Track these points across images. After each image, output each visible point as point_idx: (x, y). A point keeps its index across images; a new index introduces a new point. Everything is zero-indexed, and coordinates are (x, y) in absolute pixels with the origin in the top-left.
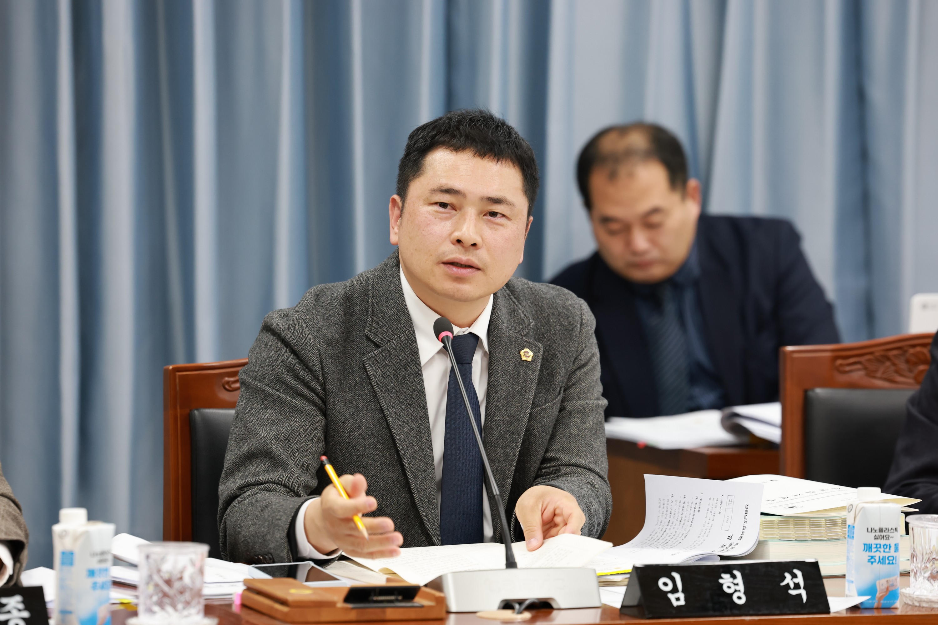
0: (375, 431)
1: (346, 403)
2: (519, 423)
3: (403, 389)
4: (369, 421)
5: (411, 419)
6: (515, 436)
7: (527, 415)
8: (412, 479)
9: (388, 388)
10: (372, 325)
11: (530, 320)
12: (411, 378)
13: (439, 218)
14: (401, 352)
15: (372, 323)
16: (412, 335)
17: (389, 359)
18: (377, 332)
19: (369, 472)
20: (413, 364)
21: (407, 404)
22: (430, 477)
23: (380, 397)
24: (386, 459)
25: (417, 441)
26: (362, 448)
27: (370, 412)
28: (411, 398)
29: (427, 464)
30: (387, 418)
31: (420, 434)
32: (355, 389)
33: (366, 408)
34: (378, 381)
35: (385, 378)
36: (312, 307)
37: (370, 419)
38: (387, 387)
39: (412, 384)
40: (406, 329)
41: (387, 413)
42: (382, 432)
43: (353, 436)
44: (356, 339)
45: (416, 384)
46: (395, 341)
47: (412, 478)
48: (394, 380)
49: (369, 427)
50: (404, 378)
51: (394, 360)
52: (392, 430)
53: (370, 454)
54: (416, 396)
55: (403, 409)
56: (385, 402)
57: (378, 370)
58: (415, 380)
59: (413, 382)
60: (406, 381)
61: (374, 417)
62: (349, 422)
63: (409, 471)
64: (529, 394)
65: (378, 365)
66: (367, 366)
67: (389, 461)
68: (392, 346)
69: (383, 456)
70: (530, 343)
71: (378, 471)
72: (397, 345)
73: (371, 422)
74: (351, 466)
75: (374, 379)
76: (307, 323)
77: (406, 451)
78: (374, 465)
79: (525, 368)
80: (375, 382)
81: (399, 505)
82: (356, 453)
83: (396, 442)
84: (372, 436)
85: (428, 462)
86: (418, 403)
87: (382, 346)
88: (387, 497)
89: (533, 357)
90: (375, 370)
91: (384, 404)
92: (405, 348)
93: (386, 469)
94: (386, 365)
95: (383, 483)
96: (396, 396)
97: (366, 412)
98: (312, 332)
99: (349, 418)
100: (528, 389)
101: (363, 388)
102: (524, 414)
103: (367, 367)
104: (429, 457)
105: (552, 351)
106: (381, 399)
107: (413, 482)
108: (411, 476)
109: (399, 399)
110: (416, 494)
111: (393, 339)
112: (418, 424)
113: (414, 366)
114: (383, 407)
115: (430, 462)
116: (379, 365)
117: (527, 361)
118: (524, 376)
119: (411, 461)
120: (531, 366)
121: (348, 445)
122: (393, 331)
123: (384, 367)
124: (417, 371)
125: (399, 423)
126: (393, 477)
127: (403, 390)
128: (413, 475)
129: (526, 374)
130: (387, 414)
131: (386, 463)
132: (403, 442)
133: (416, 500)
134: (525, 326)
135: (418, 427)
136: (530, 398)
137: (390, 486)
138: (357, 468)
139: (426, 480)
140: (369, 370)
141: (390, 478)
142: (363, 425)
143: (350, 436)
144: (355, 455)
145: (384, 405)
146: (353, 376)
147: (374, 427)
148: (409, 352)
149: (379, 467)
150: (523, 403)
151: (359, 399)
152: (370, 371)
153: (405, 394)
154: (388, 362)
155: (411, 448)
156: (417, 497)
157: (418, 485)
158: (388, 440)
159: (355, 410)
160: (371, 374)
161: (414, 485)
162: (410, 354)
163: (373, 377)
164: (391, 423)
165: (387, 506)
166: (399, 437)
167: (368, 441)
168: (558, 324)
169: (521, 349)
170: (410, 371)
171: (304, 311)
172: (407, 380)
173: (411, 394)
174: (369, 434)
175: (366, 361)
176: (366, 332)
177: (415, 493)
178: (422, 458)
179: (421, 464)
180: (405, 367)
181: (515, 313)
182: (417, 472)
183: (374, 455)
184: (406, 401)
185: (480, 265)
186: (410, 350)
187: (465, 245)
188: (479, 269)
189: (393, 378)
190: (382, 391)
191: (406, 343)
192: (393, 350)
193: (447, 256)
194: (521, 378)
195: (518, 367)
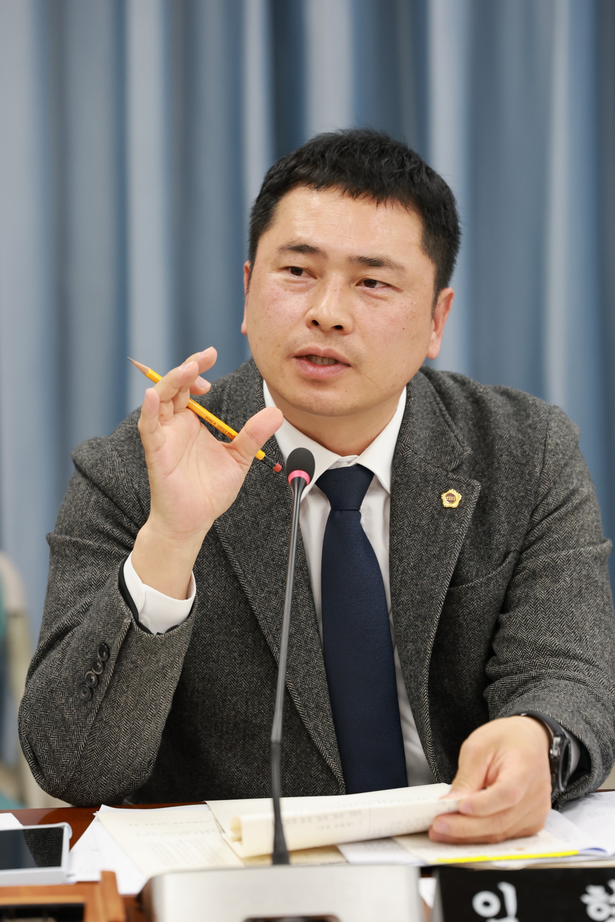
0: (228, 608)
4: (219, 594)
5: (282, 587)
9: (244, 544)
11: (464, 447)
12: (279, 526)
13: (290, 290)
14: (263, 488)
20: (281, 504)
21: (274, 565)
23: (232, 558)
24: (248, 647)
26: (209, 634)
27: (219, 581)
28: (280, 555)
29: (310, 652)
30: (244, 589)
33: (213, 575)
34: (228, 535)
35: (239, 529)
37: (219, 591)
38: (242, 542)
39: (281, 535)
41: (242, 582)
42: (239, 608)
48: (253, 531)
49: (218, 603)
50: (268, 528)
52: (253, 607)
56: (240, 564)
57: (229, 519)
58: (284, 529)
59: (282, 532)
60: (271, 530)
61: (225, 588)
67: (253, 649)
70: (458, 481)
74: (195, 662)
75: (221, 532)
76: (124, 456)
77: (275, 636)
78: (229, 656)
79: (449, 519)
80: (223, 537)
82: (200, 642)
83: (260, 624)
84: (224, 616)
85: (312, 648)
88: (254, 703)
89: (461, 500)
90: (223, 519)
91: (237, 568)
92: (268, 483)
93: (248, 662)
96: (257, 554)
100: (449, 550)
104: (313, 642)
106: (233, 562)
107: (290, 681)
109: (262, 558)
113: (282, 507)
114: (237, 572)
115: (315, 649)
117: (452, 508)
118: (445, 531)
120: (457, 515)
123: (238, 513)
124: (287, 515)
125: (263, 595)
126: (260, 673)
127: (267, 545)
128: (290, 671)
129: (448, 527)
130: (243, 583)
131: (249, 654)
134: (455, 457)
137: (256, 686)
138: (204, 663)
141: (256, 674)
142: (208, 601)
144: (200, 644)
147: (226, 603)
153: (271, 550)
157: (299, 685)
158: (249, 620)
161: (291, 685)
162: (275, 490)
163: (220, 529)
164: (249, 595)
165: (255, 715)
166: (263, 615)
167: (217, 623)
170: (277, 515)
172: (274, 529)
173: (280, 550)
174: (218, 614)
178: (302, 644)
180: (269, 510)
181: (444, 437)
182: (295, 664)
184: (273, 561)
185: (348, 358)
186: (275, 484)
187: (323, 328)
188: (348, 365)
189: (252, 528)
190: (234, 549)
191: (268, 475)
192: (250, 488)
193: (299, 345)
194: (440, 534)
195: (436, 519)
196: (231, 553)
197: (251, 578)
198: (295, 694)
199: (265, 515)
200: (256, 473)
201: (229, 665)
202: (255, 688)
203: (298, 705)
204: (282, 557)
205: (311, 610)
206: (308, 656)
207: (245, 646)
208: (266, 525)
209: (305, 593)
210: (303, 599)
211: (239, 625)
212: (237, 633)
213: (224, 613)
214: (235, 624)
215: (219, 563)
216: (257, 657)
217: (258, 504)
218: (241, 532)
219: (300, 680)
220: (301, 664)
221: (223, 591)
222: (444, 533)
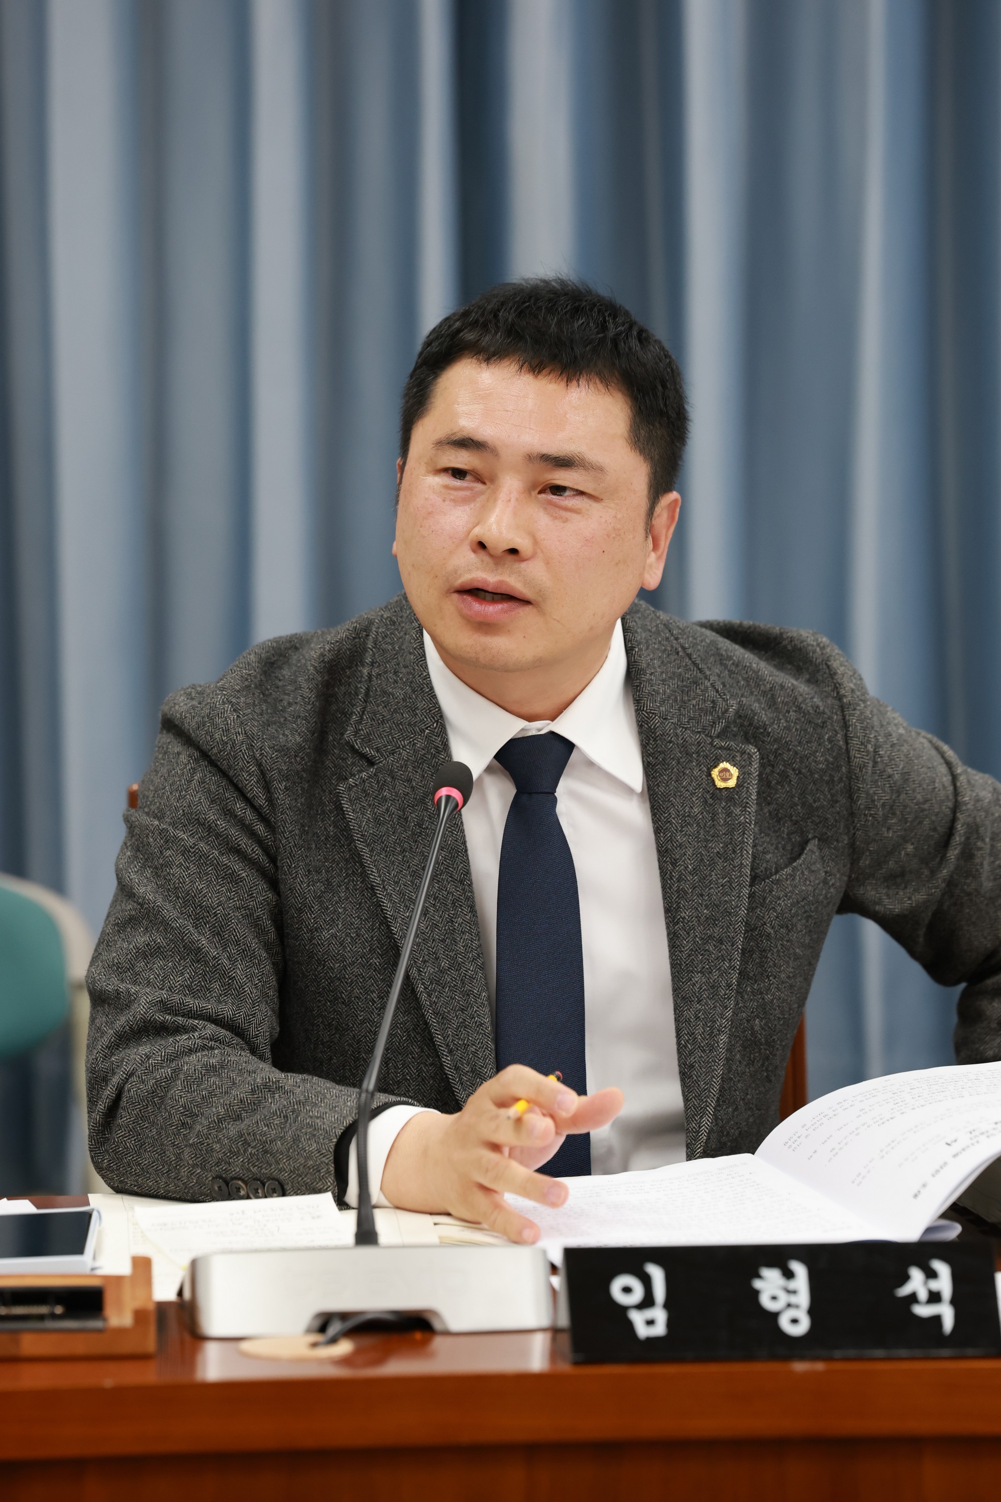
0: (365, 930)
2: (731, 920)
3: (417, 846)
5: (434, 905)
6: (726, 946)
7: (745, 902)
8: (435, 1026)
9: (385, 845)
10: (361, 722)
11: (727, 700)
13: (451, 500)
14: (416, 771)
15: (362, 717)
16: (436, 736)
17: (390, 786)
18: (369, 734)
19: (355, 1014)
22: (476, 1022)
23: (368, 862)
25: (445, 950)
29: (470, 995)
30: (382, 904)
31: (453, 934)
32: (325, 848)
33: (345, 886)
34: (365, 831)
35: (380, 825)
36: (255, 684)
37: (353, 908)
38: (383, 843)
40: (425, 725)
41: (380, 894)
42: (380, 931)
44: (333, 750)
46: (405, 751)
47: (435, 1024)
48: (400, 829)
49: (351, 923)
50: (420, 825)
51: (401, 788)
52: (392, 928)
53: (356, 976)
54: (445, 858)
56: (379, 871)
57: (367, 810)
60: (424, 829)
61: (360, 903)
63: (429, 1009)
64: (742, 856)
65: (367, 800)
66: (344, 804)
68: (398, 762)
70: (729, 749)
71: (373, 1010)
72: (408, 758)
73: (356, 913)
75: (356, 828)
77: (421, 969)
79: (727, 804)
80: (357, 834)
81: (423, 1079)
82: (325, 973)
84: (359, 940)
85: (471, 991)
86: (449, 873)
87: (379, 763)
88: (397, 1064)
89: (738, 777)
90: (360, 810)
91: (375, 876)
92: (423, 765)
94: (385, 799)
96: (403, 859)
97: (345, 895)
98: (248, 729)
100: (738, 846)
101: (341, 848)
102: (738, 901)
103: (345, 806)
105: (781, 767)
106: (370, 868)
108: (435, 1021)
109: (409, 865)
110: (446, 1055)
111: (401, 746)
112: (448, 915)
114: (374, 882)
116: (370, 801)
117: (728, 788)
118: (726, 821)
119: (434, 990)
120: (737, 797)
122: (401, 730)
123: (380, 804)
126: (406, 1024)
127: (417, 848)
128: (439, 1018)
129: (729, 814)
130: (381, 896)
134: (718, 716)
135: (449, 922)
136: (745, 864)
138: (331, 1004)
139: (466, 1027)
140: (347, 811)
145: (375, 878)
146: (323, 820)
147: (361, 923)
149: (375, 1002)
150: (733, 877)
151: (332, 869)
152: (349, 812)
153: (422, 856)
154: (389, 793)
155: (434, 963)
156: (447, 1061)
158: (393, 949)
159: (323, 889)
160: (351, 819)
164: (388, 913)
168: (794, 709)
169: (711, 766)
171: (238, 687)
172: (427, 828)
174: (351, 937)
175: (343, 794)
176: (348, 736)
177: (443, 1054)
178: (457, 983)
179: (456, 995)
181: (698, 687)
182: (446, 1011)
183: (365, 979)
185: (528, 593)
186: (433, 767)
187: (492, 553)
188: (527, 602)
189: (397, 824)
190: (372, 851)
191: (425, 754)
192: (399, 770)
193: (461, 576)
194: (721, 826)
195: (711, 805)
196: (367, 856)
197: (392, 890)
198: (445, 1051)
199: (416, 808)
200: (408, 751)
202: (399, 1044)
205: (472, 938)
206: (465, 1000)
208: (417, 822)
209: (466, 915)
210: (462, 923)
211: (380, 955)
212: (377, 966)
213: (359, 937)
214: (375, 952)
215: (353, 871)
216: (402, 1000)
217: (408, 793)
218: (383, 829)
219: (452, 1033)
220: (454, 1010)
221: (358, 909)
222: (726, 823)
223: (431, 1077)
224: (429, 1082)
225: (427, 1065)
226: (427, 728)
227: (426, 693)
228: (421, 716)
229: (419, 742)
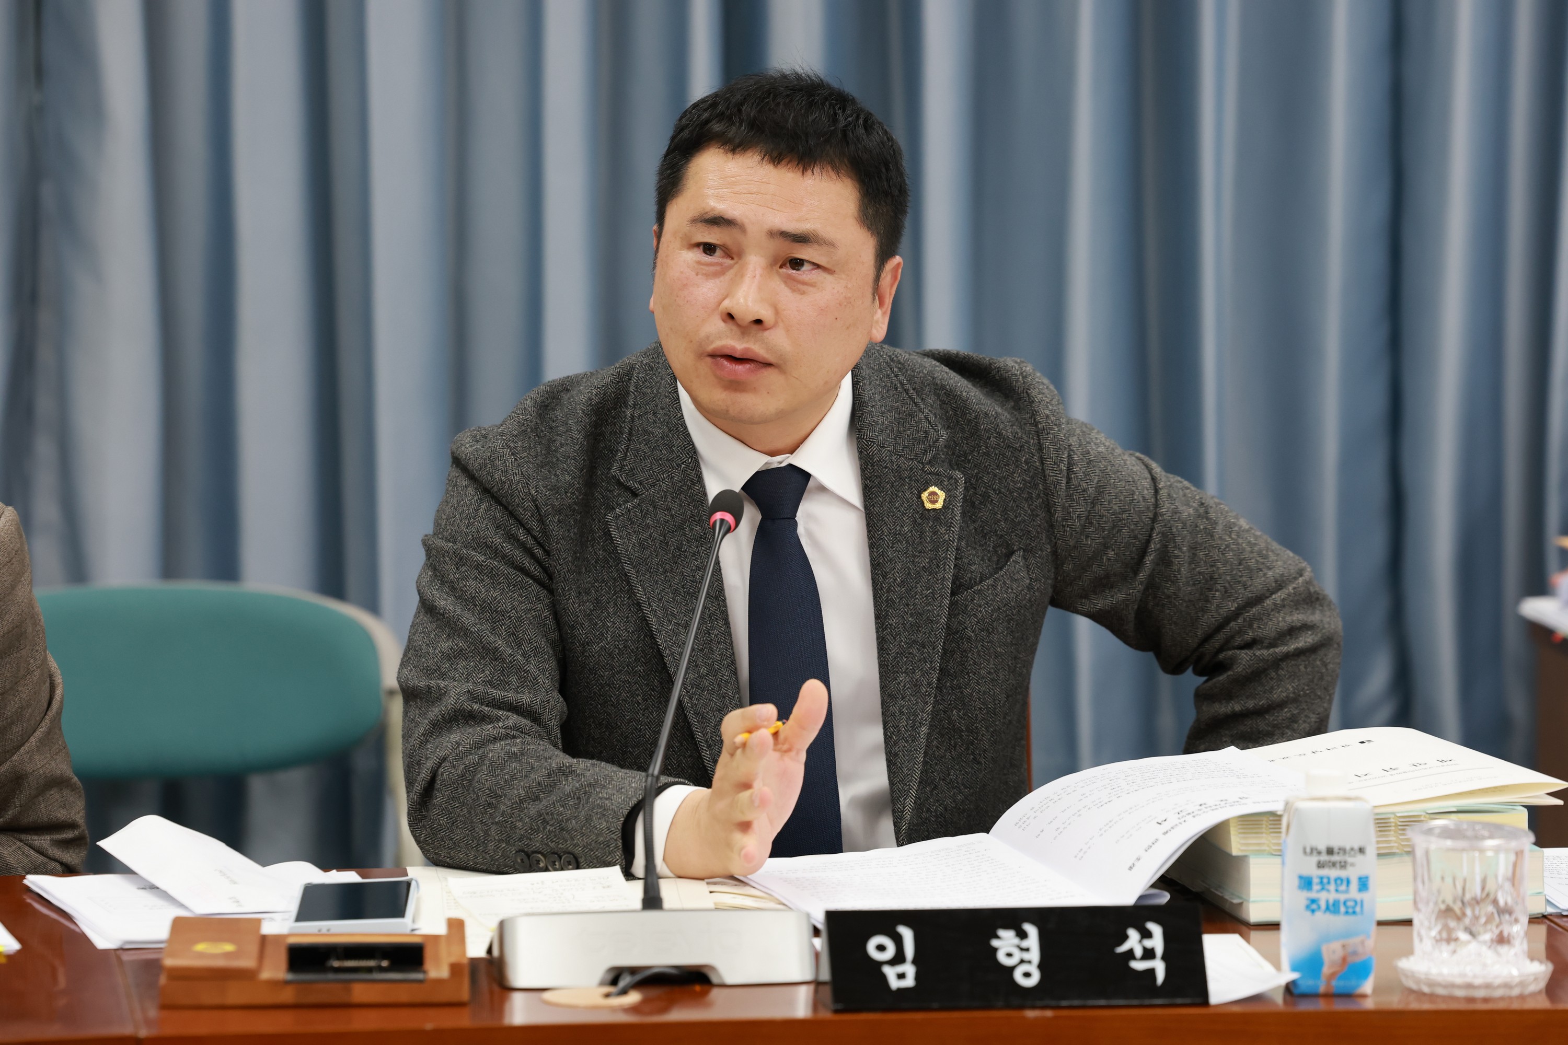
0: (631, 642)
1: (580, 593)
2: (932, 626)
3: (677, 567)
4: (620, 624)
6: (927, 650)
7: (945, 611)
8: (696, 725)
9: (649, 567)
10: (625, 458)
11: (938, 430)
12: (691, 547)
13: (703, 275)
14: (675, 501)
15: (626, 454)
16: (691, 470)
17: (652, 515)
18: (633, 469)
19: (622, 714)
20: (695, 521)
21: (685, 592)
23: (635, 582)
24: (653, 690)
25: (703, 658)
26: (608, 672)
27: (620, 610)
28: (692, 581)
29: (724, 697)
30: (648, 619)
31: (711, 644)
32: (595, 570)
33: (614, 602)
34: (632, 555)
35: (644, 549)
36: (531, 428)
37: (621, 621)
38: (647, 565)
39: (694, 558)
40: (681, 460)
41: (646, 610)
42: (644, 642)
43: (591, 652)
44: (601, 483)
45: (701, 556)
46: (664, 483)
47: (696, 723)
48: (661, 553)
49: (619, 635)
50: (679, 548)
51: (662, 516)
52: (658, 640)
55: (677, 602)
56: (644, 590)
57: (633, 536)
58: (698, 550)
59: (695, 555)
60: (683, 552)
61: (627, 617)
62: (582, 627)
63: (691, 710)
64: (944, 570)
65: (632, 527)
66: (612, 531)
67: (660, 693)
68: (658, 494)
69: (647, 685)
70: (938, 475)
71: (639, 710)
72: (667, 490)
73: (624, 626)
74: (590, 704)
75: (623, 552)
76: (517, 453)
78: (631, 701)
79: (934, 523)
80: (625, 557)
81: (682, 770)
82: (596, 681)
83: (665, 661)
84: (626, 651)
85: (726, 693)
87: (642, 494)
89: (945, 499)
90: (626, 536)
91: (641, 594)
92: (680, 495)
93: (653, 708)
94: (648, 526)
95: (649, 732)
96: (665, 579)
97: (613, 610)
98: (524, 470)
99: (584, 620)
100: (941, 561)
101: (610, 568)
102: (939, 610)
103: (613, 533)
104: (728, 686)
105: (982, 488)
106: (636, 587)
107: (699, 730)
108: (695, 720)
109: (671, 584)
110: (705, 750)
111: (661, 480)
112: (706, 628)
113: (697, 525)
114: (640, 599)
115: (730, 694)
116: (635, 528)
117: (936, 509)
118: (932, 538)
119: (695, 694)
120: (943, 518)
121: (582, 667)
122: (661, 465)
123: (644, 531)
124: (702, 534)
125: (670, 627)
127: (677, 569)
128: (699, 718)
129: (935, 533)
130: (647, 612)
131: (654, 697)
132: (677, 660)
133: (705, 760)
134: (930, 444)
135: (706, 634)
136: (947, 577)
138: (601, 707)
140: (615, 537)
142: (607, 632)
143: (585, 651)
144: (596, 684)
145: (641, 596)
146: (593, 546)
147: (629, 635)
148: (688, 501)
149: (640, 704)
150: (936, 588)
151: (601, 588)
152: (617, 538)
153: (682, 575)
154: (651, 521)
155: (694, 670)
156: (706, 755)
157: (709, 734)
159: (594, 606)
160: (619, 544)
161: (700, 736)
162: (689, 505)
163: (622, 548)
164: (654, 627)
166: (670, 651)
167: (618, 659)
168: (994, 435)
169: (921, 489)
170: (690, 534)
171: (515, 433)
172: (686, 551)
173: (692, 575)
174: (619, 648)
175: (611, 522)
176: (613, 472)
178: (715, 687)
180: (681, 527)
181: (912, 419)
182: (705, 711)
183: (631, 685)
184: (684, 588)
185: (770, 358)
186: (689, 497)
187: (740, 323)
188: (769, 365)
189: (660, 548)
190: (637, 572)
191: (682, 486)
192: (659, 500)
193: (712, 342)
194: (926, 542)
195: (919, 524)
196: (633, 577)
197: (656, 607)
198: (704, 746)
199: (676, 533)
200: (667, 483)
201: (631, 710)
203: (706, 760)
204: (695, 584)
205: (726, 647)
206: (721, 702)
207: (651, 688)
208: (676, 546)
209: (721, 627)
210: (718, 634)
211: (644, 663)
212: (641, 672)
214: (639, 661)
215: (621, 589)
216: (664, 702)
217: (668, 520)
218: (647, 553)
219: (711, 730)
220: (712, 711)
221: (625, 622)
222: (932, 540)
223: (690, 767)
224: (687, 772)
225: (686, 757)
226: (683, 463)
227: (681, 432)
228: (678, 452)
229: (677, 475)
